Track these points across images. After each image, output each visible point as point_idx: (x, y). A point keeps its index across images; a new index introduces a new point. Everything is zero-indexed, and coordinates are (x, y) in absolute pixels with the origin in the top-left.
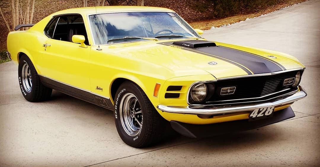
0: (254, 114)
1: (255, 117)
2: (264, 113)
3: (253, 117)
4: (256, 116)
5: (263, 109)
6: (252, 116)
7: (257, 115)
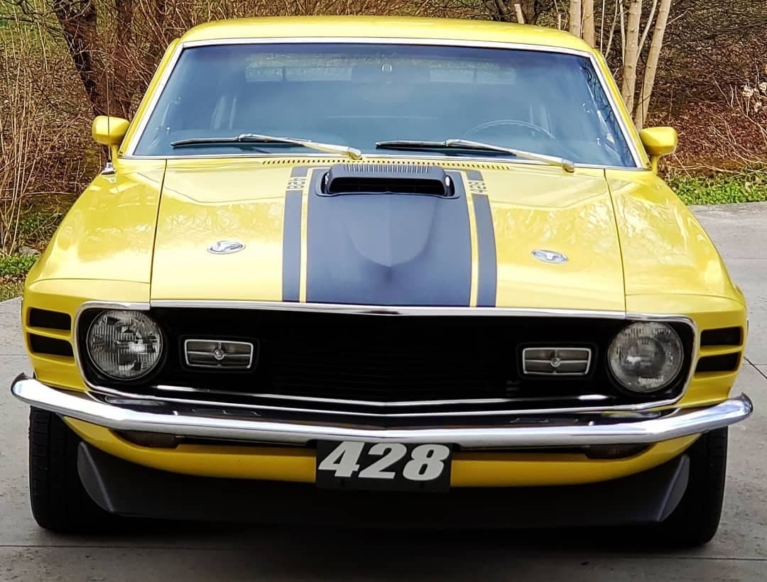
0: (338, 461)
1: (349, 475)
2: (398, 467)
3: (336, 475)
4: (355, 474)
5: (388, 451)
6: (335, 471)
7: (360, 469)
